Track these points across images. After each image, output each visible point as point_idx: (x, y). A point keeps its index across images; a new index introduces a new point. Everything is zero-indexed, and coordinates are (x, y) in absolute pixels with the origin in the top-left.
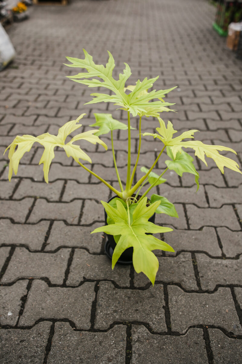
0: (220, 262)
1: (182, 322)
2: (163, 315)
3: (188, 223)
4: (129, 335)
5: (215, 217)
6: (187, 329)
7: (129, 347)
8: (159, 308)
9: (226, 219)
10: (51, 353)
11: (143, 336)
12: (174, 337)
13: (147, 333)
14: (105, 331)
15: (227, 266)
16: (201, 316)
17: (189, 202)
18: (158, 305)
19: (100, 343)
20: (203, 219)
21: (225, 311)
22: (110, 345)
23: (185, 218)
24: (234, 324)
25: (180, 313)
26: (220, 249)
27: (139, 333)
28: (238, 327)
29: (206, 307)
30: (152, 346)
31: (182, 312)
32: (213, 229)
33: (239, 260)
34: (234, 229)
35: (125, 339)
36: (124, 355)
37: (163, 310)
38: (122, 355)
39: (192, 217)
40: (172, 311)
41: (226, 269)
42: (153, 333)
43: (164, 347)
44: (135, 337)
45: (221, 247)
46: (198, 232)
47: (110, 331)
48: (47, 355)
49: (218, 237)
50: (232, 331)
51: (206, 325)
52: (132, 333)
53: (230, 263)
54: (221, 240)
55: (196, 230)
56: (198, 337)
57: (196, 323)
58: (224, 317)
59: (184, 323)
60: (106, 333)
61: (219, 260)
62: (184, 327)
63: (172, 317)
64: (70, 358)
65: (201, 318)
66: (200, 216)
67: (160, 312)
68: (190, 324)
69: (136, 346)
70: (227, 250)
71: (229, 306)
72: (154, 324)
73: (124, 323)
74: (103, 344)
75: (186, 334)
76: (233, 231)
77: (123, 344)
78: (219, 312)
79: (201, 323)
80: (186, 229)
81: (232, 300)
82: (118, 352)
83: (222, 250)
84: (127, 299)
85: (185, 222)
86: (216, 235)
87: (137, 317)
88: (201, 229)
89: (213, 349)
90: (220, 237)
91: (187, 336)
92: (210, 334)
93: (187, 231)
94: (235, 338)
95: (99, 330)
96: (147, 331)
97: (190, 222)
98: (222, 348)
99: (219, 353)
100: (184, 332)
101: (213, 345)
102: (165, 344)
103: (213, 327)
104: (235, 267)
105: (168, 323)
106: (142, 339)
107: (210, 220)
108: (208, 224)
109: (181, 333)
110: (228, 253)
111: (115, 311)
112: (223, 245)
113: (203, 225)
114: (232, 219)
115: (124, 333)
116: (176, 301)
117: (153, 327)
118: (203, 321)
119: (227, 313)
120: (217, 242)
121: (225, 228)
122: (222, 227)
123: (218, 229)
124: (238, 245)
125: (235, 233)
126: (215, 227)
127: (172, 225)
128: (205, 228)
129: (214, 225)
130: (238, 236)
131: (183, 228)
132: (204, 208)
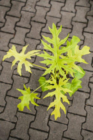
0: (47, 116)
3: (71, 113)
4: (26, 77)
5: (74, 128)
9: (72, 132)
15: (44, 118)
17: (87, 120)
18: (34, 88)
20: (73, 122)
23: (75, 113)
30: (22, 82)
32: (67, 123)
33: (46, 125)
39: (76, 117)
44: (25, 79)
46: (66, 116)
49: (61, 123)
53: (46, 121)
54: (59, 124)
55: (67, 115)
61: (48, 117)
66: (76, 121)
69: (22, 78)
70: (53, 123)
71: (28, 111)
73: (30, 77)
76: (64, 132)
80: (68, 111)
85: (73, 112)
86: (63, 123)
87: (31, 81)
88: (67, 117)
90: (61, 124)
96: (26, 83)
97: (72, 115)
98: (16, 102)
99: (15, 100)
102: (21, 86)
104: (43, 122)
106: (24, 80)
107: (72, 124)
108: (70, 123)
110: (51, 122)
111: (34, 75)
112: (56, 123)
113: (70, 120)
114: (71, 135)
115: (27, 76)
119: (26, 109)
120: (58, 121)
121: (66, 129)
122: (67, 128)
123: (66, 126)
124: (55, 129)
125: (62, 132)
126: (67, 125)
127: (71, 106)
128: (68, 120)
129: (69, 125)
130: (60, 132)
131: (68, 110)
132: (82, 126)
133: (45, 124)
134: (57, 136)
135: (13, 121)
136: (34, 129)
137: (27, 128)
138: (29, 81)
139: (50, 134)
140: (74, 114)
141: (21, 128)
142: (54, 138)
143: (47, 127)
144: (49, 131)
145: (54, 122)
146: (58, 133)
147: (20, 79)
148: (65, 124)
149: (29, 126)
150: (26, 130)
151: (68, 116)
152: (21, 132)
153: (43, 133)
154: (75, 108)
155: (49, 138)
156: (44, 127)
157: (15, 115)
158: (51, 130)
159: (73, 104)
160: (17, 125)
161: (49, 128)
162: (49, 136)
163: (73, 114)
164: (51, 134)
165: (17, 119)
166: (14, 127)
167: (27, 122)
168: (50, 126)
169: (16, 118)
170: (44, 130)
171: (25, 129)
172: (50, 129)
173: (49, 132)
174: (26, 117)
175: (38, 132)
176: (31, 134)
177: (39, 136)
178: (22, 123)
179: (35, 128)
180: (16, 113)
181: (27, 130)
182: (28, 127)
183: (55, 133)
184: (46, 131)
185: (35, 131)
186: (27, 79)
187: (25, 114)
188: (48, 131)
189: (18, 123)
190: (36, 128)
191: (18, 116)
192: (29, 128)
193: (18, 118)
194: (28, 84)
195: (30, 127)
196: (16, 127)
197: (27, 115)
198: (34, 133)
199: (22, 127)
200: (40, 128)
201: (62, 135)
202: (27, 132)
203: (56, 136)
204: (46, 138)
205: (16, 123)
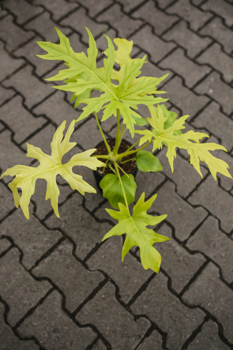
0: (174, 245)
1: (97, 262)
2: (90, 249)
3: (191, 194)
4: (59, 242)
5: (221, 206)
6: (96, 269)
7: (51, 250)
8: (93, 242)
9: (228, 214)
10: (10, 217)
11: (65, 251)
12: (83, 267)
13: (70, 252)
14: (49, 229)
15: (175, 252)
16: (114, 270)
18: (95, 239)
19: (39, 234)
20: (208, 200)
21: (134, 280)
22: (43, 240)
23: (194, 187)
24: (129, 292)
25: (103, 257)
26: (189, 235)
27: (65, 247)
28: (128, 296)
29: (124, 267)
30: (64, 261)
31: (105, 257)
32: (207, 214)
33: (190, 256)
34: (222, 228)
35: (54, 243)
36: (45, 252)
37: (94, 245)
38: (43, 251)
39: (202, 190)
40: (100, 251)
41: (172, 254)
42: (74, 254)
43: (71, 268)
44: (60, 247)
45: (192, 234)
46: (191, 207)
47: (50, 231)
48: (8, 216)
49: (201, 224)
50: (122, 296)
51: (110, 278)
52: (62, 243)
53: (181, 252)
54: (200, 228)
55: (190, 204)
56: (96, 280)
57: (106, 271)
58: (127, 284)
59: (98, 264)
60: (47, 231)
61: (176, 243)
62: (96, 267)
63: (95, 255)
64: (16, 228)
65: (112, 271)
66: (210, 194)
67: (91, 245)
68: (101, 268)
69: (56, 253)
70: (193, 241)
71: (140, 280)
72: (79, 249)
73: (63, 233)
74: (40, 236)
75: (91, 272)
76: (220, 228)
77: (50, 246)
78: (128, 277)
79: (109, 274)
80: (182, 198)
81: (147, 278)
82: (43, 248)
83: (190, 237)
84: (80, 219)
85: (191, 190)
86: (201, 221)
87: (74, 236)
88: (195, 206)
89: (97, 295)
90: (202, 226)
91: (90, 274)
92: (106, 285)
93: (182, 200)
94: (119, 300)
95: (45, 225)
96: (71, 250)
97: (194, 194)
98: (104, 299)
99: (98, 300)
100: (92, 269)
101: (100, 292)
102: (73, 266)
103: (113, 282)
104: (181, 258)
105: (89, 256)
106: (63, 252)
107: (213, 205)
108: (207, 207)
109: (90, 268)
110: (190, 244)
111: (65, 221)
112: (196, 234)
113: (203, 203)
115: (57, 240)
116: (109, 247)
117: (77, 250)
118: (112, 274)
119: (133, 282)
120: (194, 227)
121: (217, 221)
122: (216, 217)
123: (210, 217)
124: (208, 243)
125: (220, 232)
126: (210, 214)
127: (176, 185)
128: (201, 208)
129: (212, 212)
130: (218, 236)
131: (181, 195)
132: (223, 189)
133: (188, 257)
134: (222, 246)
135: (145, 332)
136: (186, 288)
137: (177, 302)
138: (71, 241)
139: (213, 259)
140: (195, 189)
141: (171, 317)
142: (223, 255)
143: (195, 256)
144: (206, 257)
145: (192, 238)
146: (218, 241)
147: (52, 260)
148: (206, 218)
149: (175, 297)
150: (181, 306)
151: (193, 203)
152: (181, 323)
153: (205, 272)
154: (184, 181)
155: (219, 264)
156: (192, 263)
157: (133, 317)
158: (204, 252)
159: (175, 180)
160: (159, 325)
161: (200, 254)
162: (216, 261)
163: (193, 191)
164: (215, 256)
165: (144, 319)
166: (160, 336)
167: (164, 295)
168: (195, 249)
169: (141, 318)
170: (198, 268)
171: (178, 310)
172: (203, 254)
173: (209, 260)
174: (152, 294)
175: (199, 282)
176: (195, 300)
177: (207, 284)
178: (162, 311)
179: (185, 285)
180: (129, 313)
181: (183, 305)
182: (178, 299)
183: (214, 246)
184: (202, 264)
185: (192, 288)
186: (64, 242)
187: (144, 293)
188: (205, 260)
189: (156, 320)
190: (188, 282)
191: (139, 313)
192: (181, 299)
193: (144, 313)
194: (78, 247)
195: (179, 296)
196: (164, 330)
197: (148, 289)
198: (196, 292)
199: (170, 313)
200: (192, 273)
201: (224, 235)
202: (186, 308)
203: (221, 249)
204: (217, 269)
205: (154, 326)
